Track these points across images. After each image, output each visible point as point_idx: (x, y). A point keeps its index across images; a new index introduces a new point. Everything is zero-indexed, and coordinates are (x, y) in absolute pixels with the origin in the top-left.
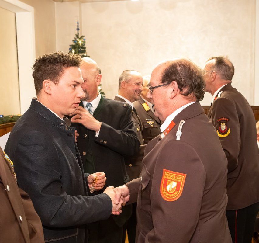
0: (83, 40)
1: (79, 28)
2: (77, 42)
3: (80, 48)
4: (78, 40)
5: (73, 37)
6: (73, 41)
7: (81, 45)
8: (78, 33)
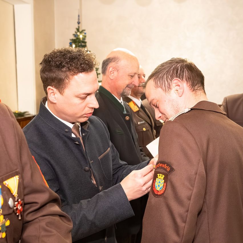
0: (83, 34)
1: (80, 21)
2: (78, 36)
3: (81, 42)
4: (78, 33)
5: (74, 31)
6: (74, 35)
7: (81, 39)
8: (79, 27)
